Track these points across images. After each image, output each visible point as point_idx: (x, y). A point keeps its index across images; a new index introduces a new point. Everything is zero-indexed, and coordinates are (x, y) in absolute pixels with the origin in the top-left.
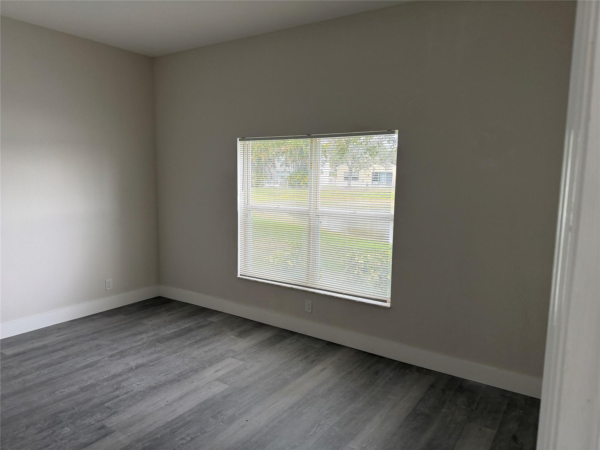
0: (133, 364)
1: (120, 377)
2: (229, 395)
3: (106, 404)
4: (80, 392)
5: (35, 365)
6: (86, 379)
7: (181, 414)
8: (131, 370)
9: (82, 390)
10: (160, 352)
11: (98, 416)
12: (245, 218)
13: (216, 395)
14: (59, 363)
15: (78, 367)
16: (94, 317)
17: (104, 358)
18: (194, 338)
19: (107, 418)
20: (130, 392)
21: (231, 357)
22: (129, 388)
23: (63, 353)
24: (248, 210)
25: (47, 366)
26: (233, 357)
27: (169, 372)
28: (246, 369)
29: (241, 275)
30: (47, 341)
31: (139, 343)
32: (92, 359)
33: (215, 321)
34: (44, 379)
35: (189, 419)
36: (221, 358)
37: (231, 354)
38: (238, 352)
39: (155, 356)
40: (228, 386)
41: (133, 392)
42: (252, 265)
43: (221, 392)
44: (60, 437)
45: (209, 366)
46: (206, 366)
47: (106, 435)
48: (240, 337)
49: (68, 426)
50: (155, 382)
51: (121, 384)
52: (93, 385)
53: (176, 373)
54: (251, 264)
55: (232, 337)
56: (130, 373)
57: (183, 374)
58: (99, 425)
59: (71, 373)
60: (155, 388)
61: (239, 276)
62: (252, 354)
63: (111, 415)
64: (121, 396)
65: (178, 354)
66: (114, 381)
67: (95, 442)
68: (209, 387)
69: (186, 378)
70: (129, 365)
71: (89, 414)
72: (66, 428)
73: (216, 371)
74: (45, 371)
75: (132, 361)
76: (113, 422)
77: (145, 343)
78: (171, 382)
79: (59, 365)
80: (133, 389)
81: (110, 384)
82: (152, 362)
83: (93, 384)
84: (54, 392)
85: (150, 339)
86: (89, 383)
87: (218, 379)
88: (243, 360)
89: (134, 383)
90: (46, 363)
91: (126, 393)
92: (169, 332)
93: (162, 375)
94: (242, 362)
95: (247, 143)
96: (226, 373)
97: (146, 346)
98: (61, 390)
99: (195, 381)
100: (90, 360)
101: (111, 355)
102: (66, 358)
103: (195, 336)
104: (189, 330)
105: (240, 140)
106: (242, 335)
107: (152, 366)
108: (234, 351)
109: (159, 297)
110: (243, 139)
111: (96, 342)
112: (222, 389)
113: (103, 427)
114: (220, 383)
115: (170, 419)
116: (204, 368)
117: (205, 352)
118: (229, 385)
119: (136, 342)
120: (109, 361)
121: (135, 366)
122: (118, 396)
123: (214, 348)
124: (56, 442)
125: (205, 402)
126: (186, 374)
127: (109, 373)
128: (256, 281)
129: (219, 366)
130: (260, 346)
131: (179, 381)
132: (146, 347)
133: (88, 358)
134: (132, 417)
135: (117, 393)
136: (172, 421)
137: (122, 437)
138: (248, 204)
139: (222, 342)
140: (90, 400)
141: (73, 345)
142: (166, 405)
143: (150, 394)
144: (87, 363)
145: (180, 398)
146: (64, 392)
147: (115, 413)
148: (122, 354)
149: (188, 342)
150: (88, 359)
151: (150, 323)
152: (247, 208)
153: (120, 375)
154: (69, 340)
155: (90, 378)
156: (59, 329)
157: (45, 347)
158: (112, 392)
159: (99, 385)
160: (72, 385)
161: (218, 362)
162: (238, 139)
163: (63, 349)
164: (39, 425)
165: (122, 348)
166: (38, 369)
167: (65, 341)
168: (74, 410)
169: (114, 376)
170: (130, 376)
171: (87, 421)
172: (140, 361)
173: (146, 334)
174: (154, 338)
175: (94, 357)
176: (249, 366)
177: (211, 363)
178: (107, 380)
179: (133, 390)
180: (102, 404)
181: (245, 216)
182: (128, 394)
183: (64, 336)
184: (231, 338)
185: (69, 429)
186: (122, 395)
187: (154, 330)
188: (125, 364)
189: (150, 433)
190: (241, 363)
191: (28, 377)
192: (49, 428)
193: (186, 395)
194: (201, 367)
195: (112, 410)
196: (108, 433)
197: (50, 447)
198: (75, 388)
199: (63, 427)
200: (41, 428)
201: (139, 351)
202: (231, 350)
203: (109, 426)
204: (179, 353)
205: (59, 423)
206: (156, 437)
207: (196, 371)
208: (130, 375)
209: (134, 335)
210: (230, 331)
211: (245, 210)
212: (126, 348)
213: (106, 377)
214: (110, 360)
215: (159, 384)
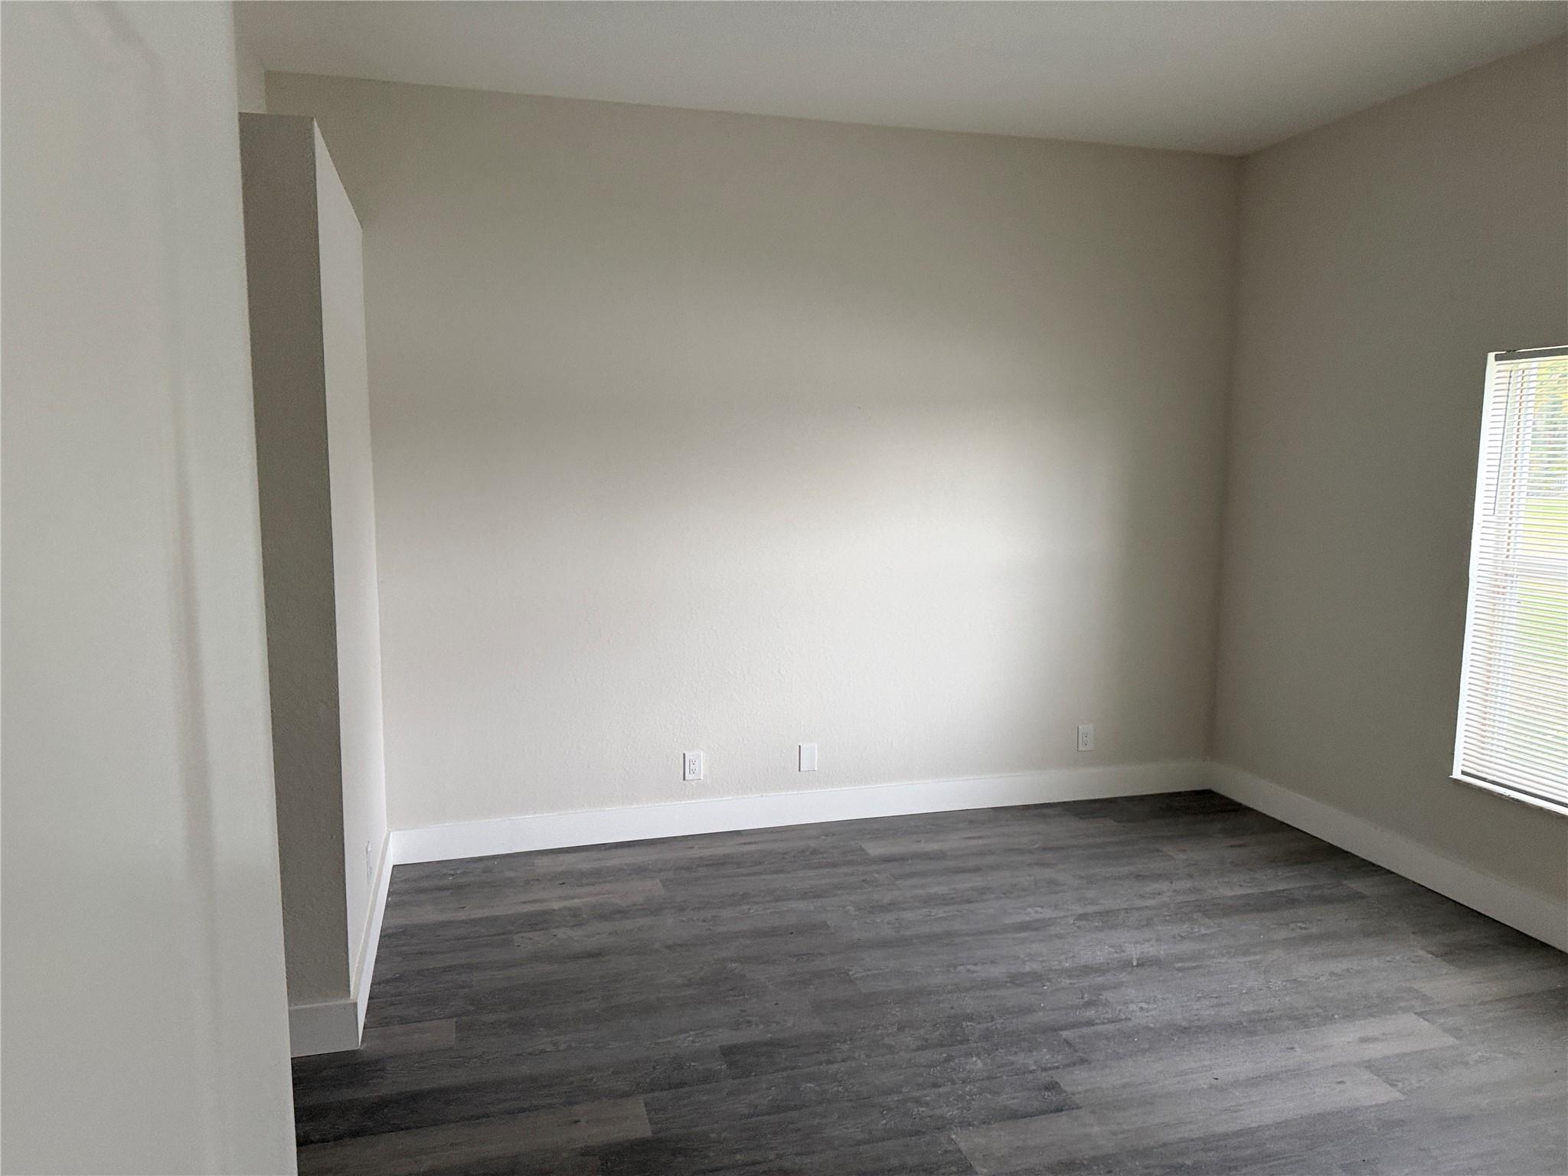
0: (1133, 952)
1: (1099, 976)
2: (1401, 1123)
3: (1065, 1034)
4: (1009, 985)
5: (921, 892)
6: (1022, 956)
7: (1253, 1125)
8: (1126, 965)
9: (1015, 980)
10: (1203, 938)
11: (1045, 1056)
12: (1494, 598)
13: (1357, 1109)
14: (969, 902)
15: (1007, 922)
16: (1046, 811)
17: (1066, 917)
18: (1301, 928)
19: (1065, 1066)
20: (1121, 1020)
21: (1416, 1014)
22: (1120, 1011)
23: (977, 881)
24: (1506, 575)
25: (946, 901)
26: (1419, 1014)
27: (1225, 1000)
28: (1466, 1064)
29: (1463, 773)
30: (952, 842)
31: (1150, 903)
32: (1037, 912)
33: (1367, 892)
34: (937, 928)
35: (1272, 1147)
36: (1381, 1006)
37: (1417, 1005)
38: (1438, 1003)
39: (1187, 947)
40: (1398, 1095)
41: (1130, 1024)
42: (1505, 749)
43: (1376, 1105)
44: (962, 1075)
45: (1344, 1017)
46: (1333, 1015)
47: (1059, 1110)
48: (1450, 962)
49: (978, 1055)
50: (1187, 1015)
51: (1102, 995)
52: (1037, 977)
53: (1245, 1010)
54: (1504, 744)
55: (1421, 953)
56: (1124, 974)
57: (1264, 1016)
58: (1044, 1077)
59: (990, 932)
60: (1185, 1031)
61: (1457, 775)
62: (1490, 1024)
63: (1074, 1064)
64: (1097, 1024)
65: (1252, 958)
66: (1086, 982)
67: (1031, 1115)
68: (1341, 1080)
69: (1272, 1032)
70: (1124, 951)
71: (1024, 1044)
72: (974, 1059)
73: (1364, 1040)
74: (939, 912)
75: (1132, 944)
76: (1077, 1081)
77: (1165, 905)
78: (1231, 1029)
79: (967, 906)
80: (1129, 1016)
81: (1076, 986)
82: (1181, 960)
83: (1037, 973)
84: (955, 966)
85: (1180, 898)
86: (1027, 969)
87: (1369, 1066)
88: (1455, 1032)
89: (1132, 1002)
90: (942, 895)
91: (1112, 1021)
92: (1228, 893)
93: (1205, 1002)
94: (1452, 1039)
95: (1522, 366)
96: (1397, 1056)
97: (1169, 916)
98: (969, 967)
99: (1298, 1049)
100: (1032, 914)
101: (1080, 915)
102: (984, 891)
103: (1303, 922)
104: (1290, 901)
105: (1498, 358)
106: (1452, 954)
107: (1179, 970)
108: (1425, 999)
109: (1208, 794)
110: (1510, 354)
111: (1048, 873)
112: (1382, 1098)
113: (1052, 1086)
114: (1375, 1077)
115: (1220, 1129)
116: (1327, 1019)
117: (1332, 974)
118: (1405, 1093)
119: (1142, 897)
120: (1075, 928)
121: (1138, 959)
122: (1090, 1023)
123: (1359, 972)
124: (954, 1083)
125: (1323, 1117)
126: (1271, 1019)
127: (1074, 956)
128: (1517, 800)
129: (1373, 1027)
130: (1519, 1007)
131: (1252, 1033)
132: (1168, 918)
133: (1030, 906)
134: (1124, 1086)
135: (1090, 1013)
136: (1226, 1136)
137: (1096, 1129)
138: (1507, 557)
139: (1388, 959)
140: (1030, 1010)
141: (996, 867)
142: (1211, 1087)
143: (1173, 1043)
144: (1027, 919)
145: (1254, 1082)
146: (974, 972)
147: (1082, 1061)
148: (1107, 919)
149: (1283, 934)
150: (1029, 910)
151: (1181, 855)
152: (1503, 568)
153: (1100, 970)
154: (991, 853)
155: (1032, 957)
156: (971, 822)
157: (941, 855)
158: (1077, 1007)
159: (1049, 980)
160: (992, 962)
161: (1371, 1015)
162: (1491, 356)
163: (976, 870)
164: (922, 1032)
165: (1108, 903)
166: (928, 901)
167: (982, 853)
168: (992, 1021)
169: (1086, 970)
170: (1124, 980)
171: (1021, 1059)
172: (1151, 950)
173: (1168, 883)
174: (1192, 897)
175: (1042, 907)
176: (1475, 1057)
177: (1350, 1011)
178: (1069, 973)
179: (1130, 1019)
180: (1055, 1029)
181: (1494, 592)
182: (1118, 1026)
183: (980, 842)
184: (1417, 956)
185: (980, 1064)
186: (1103, 1023)
187: (1191, 876)
188: (1112, 947)
189: (1164, 1145)
190: (1450, 1040)
191: (908, 915)
192: (942, 1046)
193: (1269, 1078)
194: (1318, 1015)
195: (1076, 1051)
196: (1063, 1106)
197: (941, 1090)
198: (997, 971)
199: (969, 1055)
200: (927, 1040)
201: (1148, 924)
202: (1417, 991)
203: (1066, 1088)
204: (1258, 957)
205: (961, 1042)
206: (1180, 1160)
207: (1301, 1020)
208: (1123, 976)
209: (1138, 877)
210: (1414, 933)
211: (1497, 574)
212: (1117, 907)
213: (1067, 965)
214: (1079, 927)
215: (1197, 1023)
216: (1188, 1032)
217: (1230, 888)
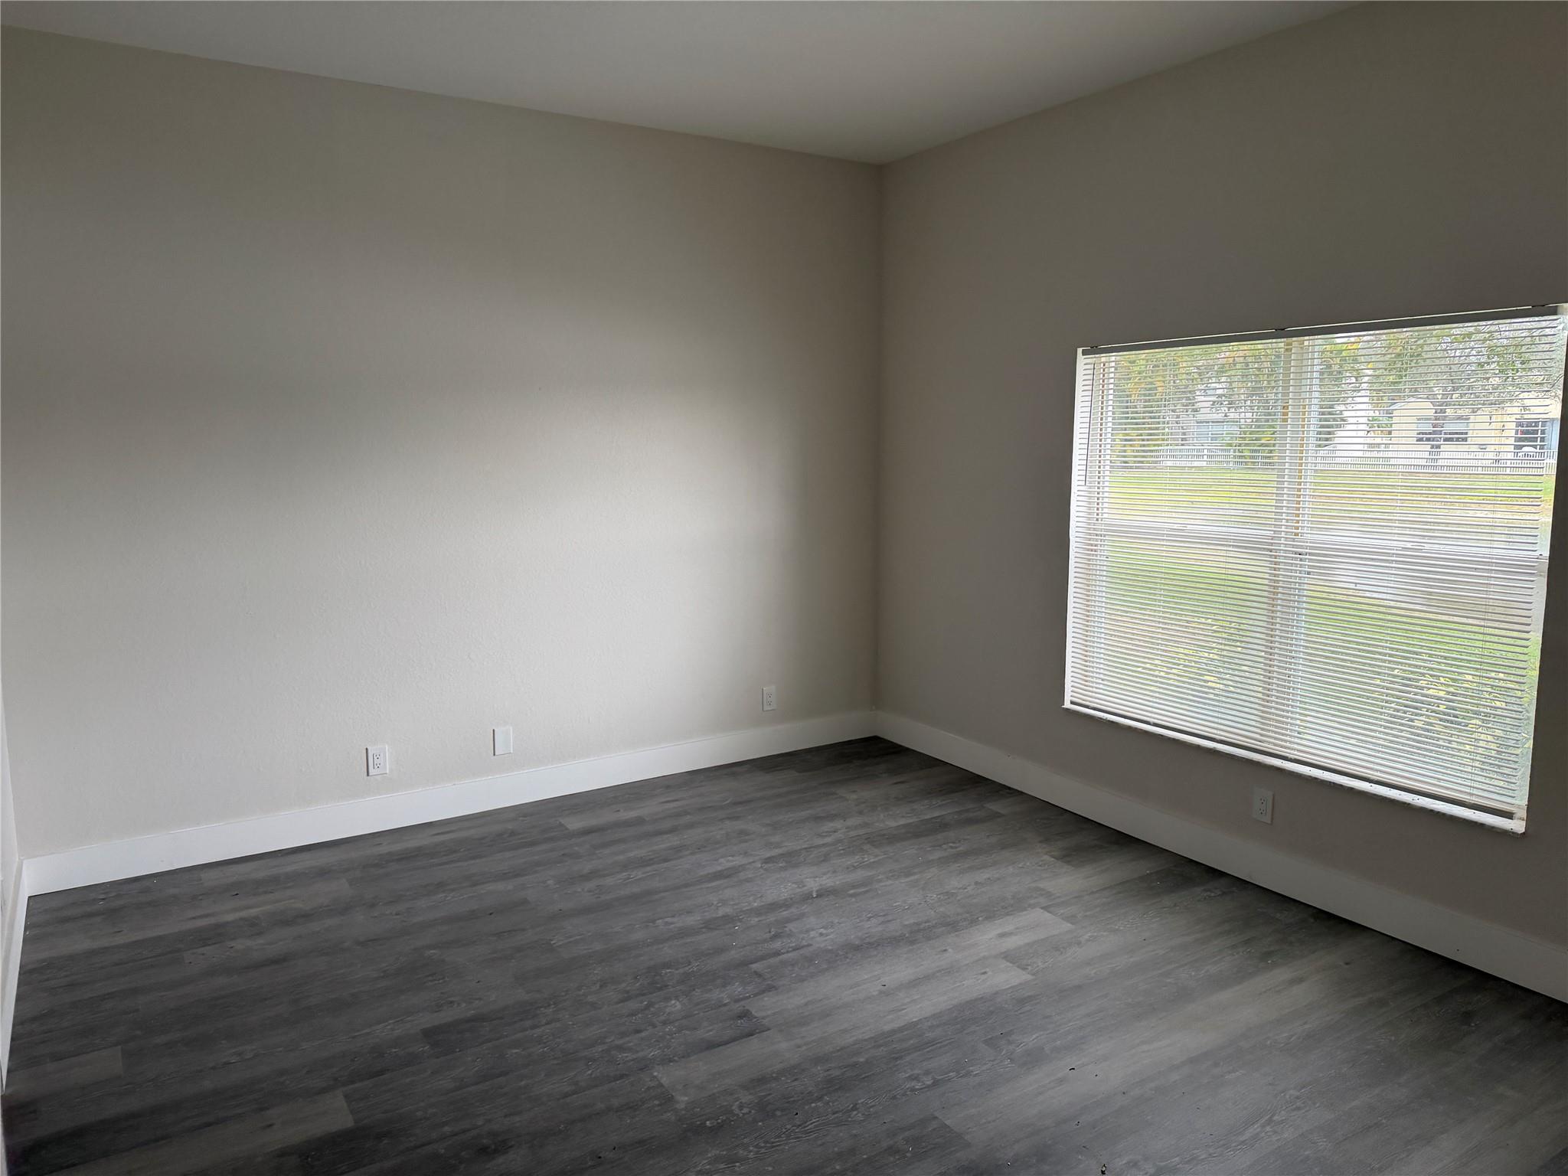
0: (813, 885)
1: (784, 911)
2: (1030, 998)
3: (754, 966)
4: (704, 930)
5: (621, 857)
6: (715, 903)
7: (914, 1020)
8: (807, 898)
9: (709, 925)
10: (870, 866)
11: (737, 989)
12: (1089, 555)
13: (997, 993)
14: (666, 860)
15: (702, 873)
16: (735, 769)
17: (753, 862)
18: (952, 847)
19: (755, 995)
20: (803, 947)
21: (1042, 908)
22: (803, 939)
23: (674, 840)
24: (1097, 535)
25: (644, 862)
26: (1046, 908)
27: (890, 918)
28: (1079, 943)
29: (1072, 703)
30: (647, 809)
31: (828, 840)
32: (728, 861)
33: (1003, 812)
34: (636, 889)
35: (930, 1035)
36: (1016, 905)
37: (1042, 900)
38: (1059, 897)
39: (860, 875)
40: (1030, 977)
41: (811, 949)
42: (1103, 680)
43: (1011, 987)
44: (662, 1018)
45: (987, 918)
46: (977, 918)
47: (751, 1034)
48: (1068, 862)
49: (677, 998)
50: (860, 934)
51: (786, 927)
52: (728, 919)
53: (907, 923)
54: (1102, 676)
55: (1046, 857)
56: (806, 906)
57: (922, 927)
58: (737, 1008)
59: (686, 885)
60: (857, 948)
61: (1067, 705)
62: (1098, 909)
63: (763, 992)
64: (783, 954)
65: (912, 878)
66: (772, 918)
67: (726, 1043)
68: (983, 971)
69: (929, 939)
70: (804, 886)
71: (719, 981)
72: (673, 1002)
73: (1002, 935)
74: (638, 874)
75: (814, 879)
76: (766, 1007)
77: (840, 841)
78: (895, 941)
79: (665, 865)
80: (810, 942)
81: (764, 922)
82: (854, 887)
83: (728, 916)
84: (654, 921)
85: (853, 833)
86: (720, 913)
87: (1007, 956)
88: (1071, 919)
89: (813, 930)
90: (641, 858)
91: (795, 949)
92: (892, 824)
93: (874, 921)
94: (1069, 925)
95: (1103, 359)
96: (1028, 944)
97: (843, 850)
98: (666, 920)
99: (950, 950)
100: (724, 864)
101: (769, 858)
102: (678, 850)
103: (954, 843)
104: (941, 826)
105: (1084, 353)
106: (1072, 856)
107: (852, 896)
108: (1049, 895)
109: (875, 740)
110: (1093, 350)
111: (739, 825)
112: (1015, 982)
113: (745, 1015)
114: (1011, 965)
115: (887, 1028)
116: (974, 922)
117: (976, 883)
118: (1033, 975)
119: (820, 835)
120: (762, 871)
121: (817, 891)
122: (777, 953)
123: (999, 879)
124: (654, 1026)
125: (971, 1003)
126: (929, 928)
127: (761, 896)
128: (1112, 722)
129: (1008, 924)
130: (1119, 893)
131: (913, 942)
132: (842, 852)
133: (722, 857)
134: (806, 1004)
135: (777, 945)
136: (893, 1032)
137: (784, 1045)
138: (1097, 520)
139: (1020, 866)
140: (720, 950)
141: (691, 826)
142: (881, 992)
143: (848, 960)
144: (719, 868)
145: (914, 983)
146: (672, 923)
147: (771, 988)
148: (791, 860)
149: (937, 855)
150: (722, 860)
151: (854, 795)
152: (1095, 529)
153: (786, 905)
154: (686, 813)
155: (724, 902)
156: (668, 787)
157: (640, 821)
158: (765, 941)
159: (740, 920)
160: (688, 912)
161: (1008, 914)
162: (1080, 350)
163: (673, 830)
164: (624, 985)
165: (791, 845)
166: (626, 866)
167: (678, 815)
168: (689, 965)
169: (774, 907)
170: (806, 911)
171: (717, 995)
172: (828, 881)
173: (842, 821)
174: (861, 832)
175: (733, 856)
176: (1086, 937)
177: (991, 912)
178: (757, 912)
179: (811, 945)
180: (744, 963)
181: (1088, 550)
182: (801, 952)
183: (676, 804)
184: (1042, 861)
185: (679, 1006)
186: (788, 952)
187: (861, 813)
188: (793, 883)
189: (842, 1049)
190: (1067, 926)
191: (609, 881)
192: (643, 995)
193: (928, 978)
194: (965, 920)
195: (765, 980)
196: (755, 1030)
197: (643, 1034)
198: (691, 920)
199: (667, 999)
200: (628, 992)
201: (826, 858)
202: (1043, 890)
203: (756, 1014)
204: (916, 877)
205: (660, 989)
206: (855, 1059)
207: (952, 926)
208: (805, 908)
209: (818, 819)
210: (1040, 842)
211: (1090, 534)
212: (799, 848)
213: (756, 904)
214: (766, 870)
215: (868, 940)
216: (858, 950)
217: (893, 820)
